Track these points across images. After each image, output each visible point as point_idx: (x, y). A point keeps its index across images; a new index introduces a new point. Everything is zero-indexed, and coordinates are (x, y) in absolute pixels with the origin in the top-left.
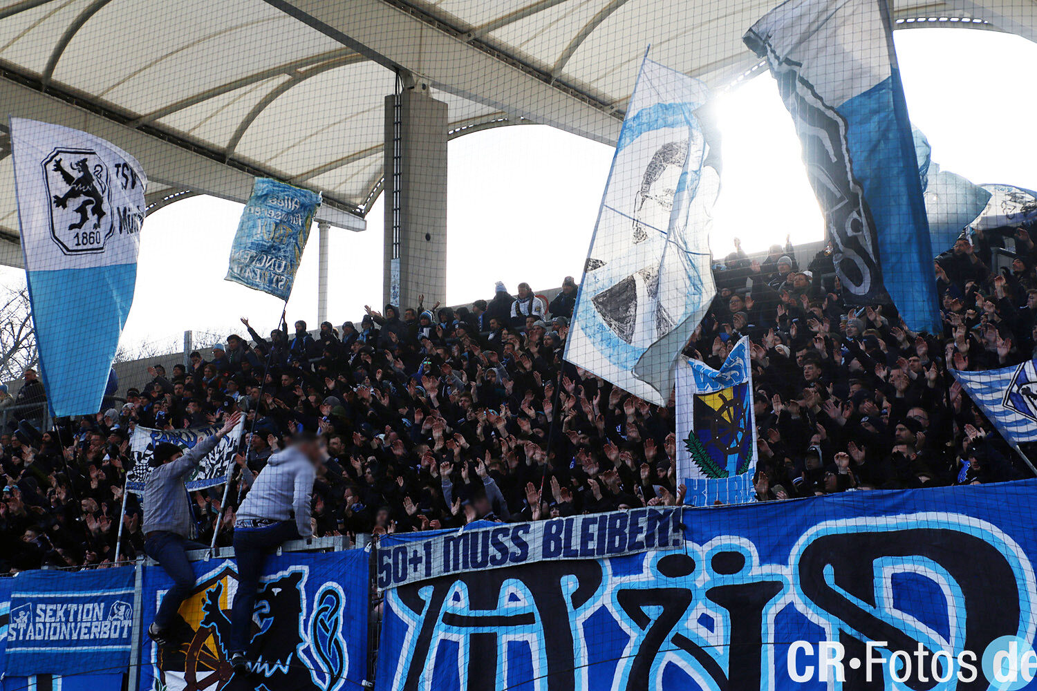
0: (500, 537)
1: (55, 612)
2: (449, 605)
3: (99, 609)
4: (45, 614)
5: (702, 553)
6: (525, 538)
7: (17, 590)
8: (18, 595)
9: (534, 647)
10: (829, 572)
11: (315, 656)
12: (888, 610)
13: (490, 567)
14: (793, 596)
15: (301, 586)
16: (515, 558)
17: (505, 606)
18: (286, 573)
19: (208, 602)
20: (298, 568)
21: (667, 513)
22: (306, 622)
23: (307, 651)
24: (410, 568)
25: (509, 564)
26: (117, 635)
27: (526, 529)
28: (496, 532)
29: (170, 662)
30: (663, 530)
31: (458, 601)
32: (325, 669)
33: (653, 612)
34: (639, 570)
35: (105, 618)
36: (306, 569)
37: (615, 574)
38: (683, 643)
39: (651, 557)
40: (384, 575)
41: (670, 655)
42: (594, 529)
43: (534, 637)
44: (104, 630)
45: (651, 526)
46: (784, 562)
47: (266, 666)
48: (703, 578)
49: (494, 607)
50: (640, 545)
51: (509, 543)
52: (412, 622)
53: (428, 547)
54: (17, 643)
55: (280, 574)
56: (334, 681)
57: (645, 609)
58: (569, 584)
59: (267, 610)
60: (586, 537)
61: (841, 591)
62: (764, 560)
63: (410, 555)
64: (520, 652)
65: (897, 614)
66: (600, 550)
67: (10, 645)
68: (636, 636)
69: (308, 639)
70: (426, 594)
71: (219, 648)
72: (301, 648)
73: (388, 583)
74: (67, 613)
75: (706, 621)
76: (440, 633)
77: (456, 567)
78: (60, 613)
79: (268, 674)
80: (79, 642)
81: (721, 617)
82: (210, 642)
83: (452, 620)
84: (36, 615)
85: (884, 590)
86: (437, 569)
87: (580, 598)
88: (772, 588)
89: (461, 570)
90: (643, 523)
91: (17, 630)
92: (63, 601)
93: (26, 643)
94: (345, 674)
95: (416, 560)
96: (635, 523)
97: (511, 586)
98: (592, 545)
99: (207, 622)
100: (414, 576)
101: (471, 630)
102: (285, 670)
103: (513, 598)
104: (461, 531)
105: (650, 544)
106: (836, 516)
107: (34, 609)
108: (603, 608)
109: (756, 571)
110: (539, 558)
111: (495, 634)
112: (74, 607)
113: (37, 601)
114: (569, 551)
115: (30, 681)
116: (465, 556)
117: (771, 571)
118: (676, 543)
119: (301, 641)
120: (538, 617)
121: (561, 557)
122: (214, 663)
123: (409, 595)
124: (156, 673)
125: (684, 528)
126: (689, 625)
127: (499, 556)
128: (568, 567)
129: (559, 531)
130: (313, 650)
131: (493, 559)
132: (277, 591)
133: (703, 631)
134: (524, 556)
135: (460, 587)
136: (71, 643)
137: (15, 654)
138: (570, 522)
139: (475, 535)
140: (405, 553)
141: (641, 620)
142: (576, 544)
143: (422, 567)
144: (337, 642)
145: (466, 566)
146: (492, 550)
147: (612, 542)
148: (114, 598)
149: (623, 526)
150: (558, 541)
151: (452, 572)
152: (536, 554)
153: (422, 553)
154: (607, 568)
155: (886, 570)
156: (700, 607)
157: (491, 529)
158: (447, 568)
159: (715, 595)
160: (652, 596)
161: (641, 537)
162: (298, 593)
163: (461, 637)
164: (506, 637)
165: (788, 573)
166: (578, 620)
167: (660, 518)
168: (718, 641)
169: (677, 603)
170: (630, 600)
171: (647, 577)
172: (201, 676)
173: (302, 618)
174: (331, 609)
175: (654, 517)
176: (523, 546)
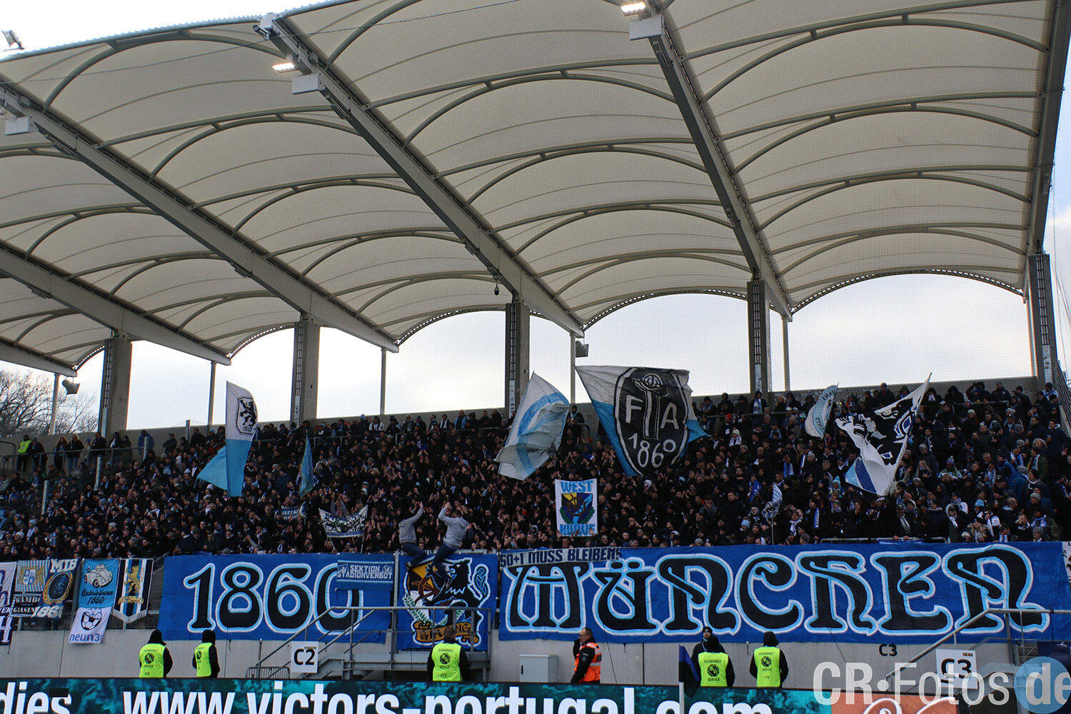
0: (551, 553)
1: (358, 569)
2: (530, 573)
3: (378, 569)
4: (354, 569)
5: (625, 562)
6: (561, 554)
7: (340, 559)
8: (341, 561)
9: (564, 589)
10: (670, 570)
11: (476, 588)
12: (689, 581)
13: (547, 562)
14: (657, 576)
15: (469, 565)
16: (557, 560)
17: (553, 576)
18: (463, 560)
19: (428, 568)
20: (468, 559)
21: (614, 549)
22: (471, 577)
23: (472, 587)
24: (514, 561)
25: (555, 562)
26: (386, 578)
27: (561, 551)
28: (549, 552)
29: (412, 588)
30: (613, 554)
31: (534, 572)
32: (479, 592)
33: (609, 580)
34: (604, 566)
35: (380, 571)
36: (471, 560)
37: (594, 567)
38: (618, 589)
39: (608, 563)
40: (503, 563)
41: (614, 592)
42: (587, 553)
43: (564, 586)
44: (380, 575)
45: (609, 553)
46: (654, 566)
47: (455, 590)
48: (625, 570)
49: (549, 575)
50: (605, 559)
51: (554, 555)
52: (514, 580)
53: (522, 555)
54: (342, 578)
55: (461, 560)
56: (484, 597)
57: (606, 578)
58: (577, 570)
59: (454, 572)
60: (584, 555)
61: (674, 575)
62: (646, 565)
63: (514, 557)
64: (559, 591)
65: (691, 582)
66: (590, 560)
67: (338, 579)
68: (602, 587)
69: (472, 583)
70: (520, 570)
71: (433, 584)
72: (469, 586)
73: (505, 565)
74: (364, 569)
75: (626, 583)
76: (526, 583)
77: (534, 562)
78: (361, 568)
79: (455, 593)
80: (369, 579)
81: (631, 582)
82: (430, 582)
83: (530, 579)
84: (350, 569)
85: (688, 576)
86: (526, 562)
87: (580, 574)
88: (649, 574)
89: (536, 563)
90: (606, 552)
91: (342, 575)
92: (362, 565)
93: (345, 578)
94: (489, 595)
95: (517, 559)
96: (603, 551)
97: (555, 569)
98: (587, 558)
99: (428, 575)
100: (515, 564)
101: (541, 583)
102: (462, 592)
103: (556, 573)
104: (536, 551)
105: (608, 558)
106: (673, 553)
107: (349, 567)
108: (589, 578)
109: (643, 568)
110: (567, 561)
111: (549, 585)
112: (366, 567)
113: (350, 564)
114: (578, 559)
115: (349, 592)
116: (538, 559)
117: (649, 568)
118: (617, 558)
119: (469, 583)
120: (565, 579)
121: (575, 561)
122: (431, 589)
123: (513, 571)
124: (406, 591)
125: (620, 554)
126: (620, 583)
127: (551, 559)
128: (577, 564)
129: (574, 552)
130: (474, 586)
131: (549, 561)
132: (458, 566)
133: (625, 586)
134: (561, 560)
135: (534, 568)
136: (366, 579)
137: (341, 582)
138: (578, 550)
139: (542, 553)
140: (512, 556)
141: (605, 582)
142: (581, 557)
143: (519, 561)
144: (485, 584)
145: (538, 561)
146: (548, 557)
147: (594, 557)
148: (384, 565)
149: (599, 552)
150: (574, 556)
151: (532, 563)
152: (565, 559)
153: (519, 556)
154: (591, 565)
155: (688, 570)
156: (624, 578)
157: (548, 550)
158: (530, 562)
159: (629, 575)
160: (609, 575)
161: (605, 556)
162: (467, 567)
163: (536, 585)
164: (553, 586)
165: (655, 569)
166: (580, 581)
167: (612, 550)
168: (630, 589)
169: (617, 577)
170: (600, 576)
171: (607, 568)
172: (425, 593)
173: (469, 575)
174: (482, 573)
175: (610, 550)
176: (561, 557)
